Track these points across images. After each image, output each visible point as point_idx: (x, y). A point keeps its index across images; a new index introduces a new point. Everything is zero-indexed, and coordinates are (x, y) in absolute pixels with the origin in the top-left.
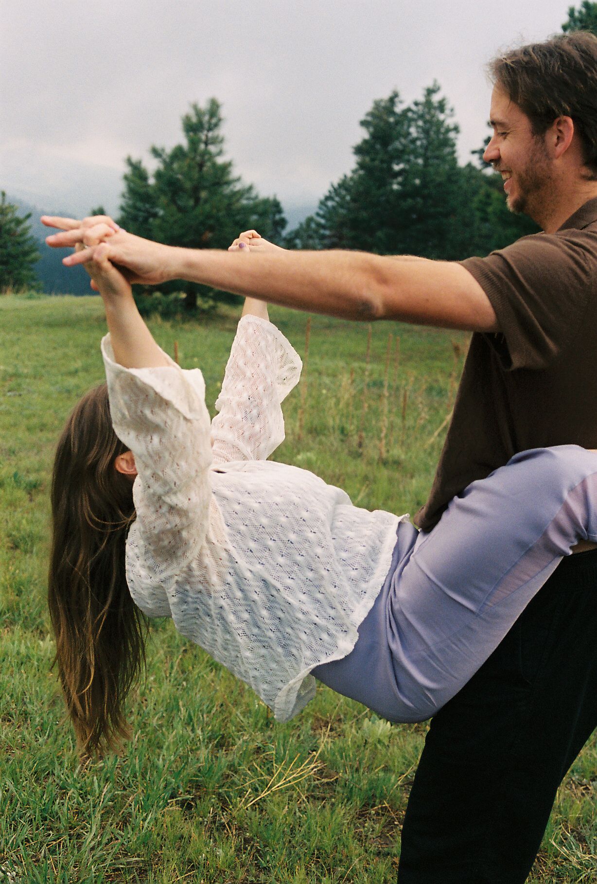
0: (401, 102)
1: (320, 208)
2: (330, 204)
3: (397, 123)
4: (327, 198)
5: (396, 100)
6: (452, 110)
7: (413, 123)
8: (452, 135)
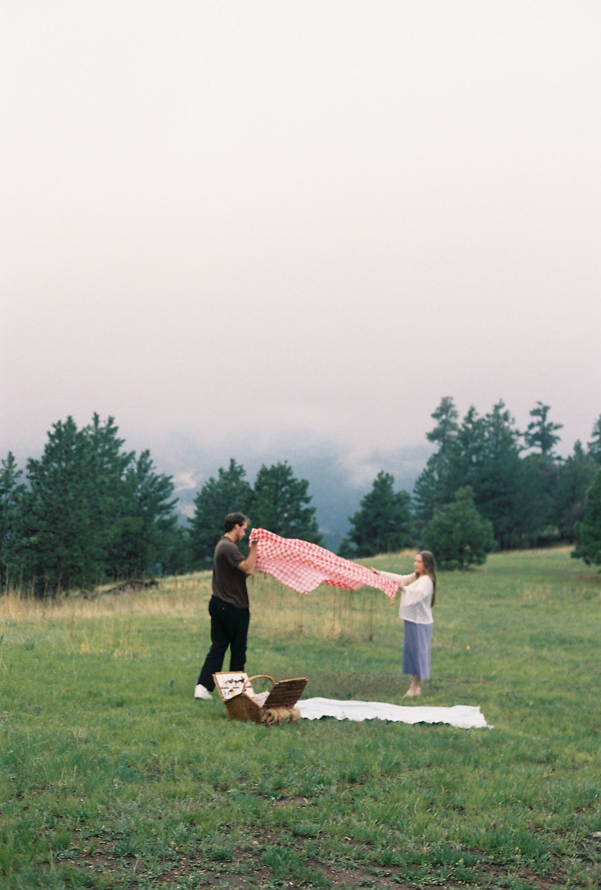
0: (477, 414)
1: (416, 487)
2: (423, 483)
3: (475, 428)
4: (421, 480)
5: (474, 413)
6: (513, 420)
7: (486, 429)
8: (514, 437)
